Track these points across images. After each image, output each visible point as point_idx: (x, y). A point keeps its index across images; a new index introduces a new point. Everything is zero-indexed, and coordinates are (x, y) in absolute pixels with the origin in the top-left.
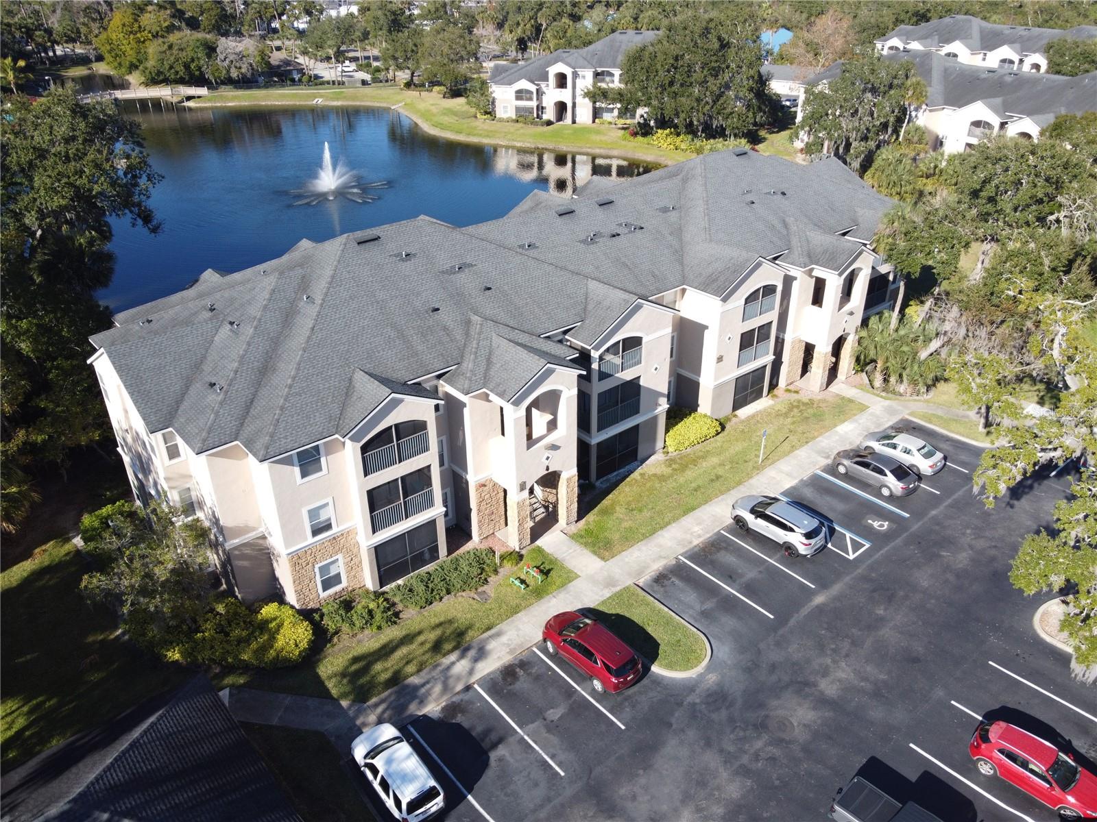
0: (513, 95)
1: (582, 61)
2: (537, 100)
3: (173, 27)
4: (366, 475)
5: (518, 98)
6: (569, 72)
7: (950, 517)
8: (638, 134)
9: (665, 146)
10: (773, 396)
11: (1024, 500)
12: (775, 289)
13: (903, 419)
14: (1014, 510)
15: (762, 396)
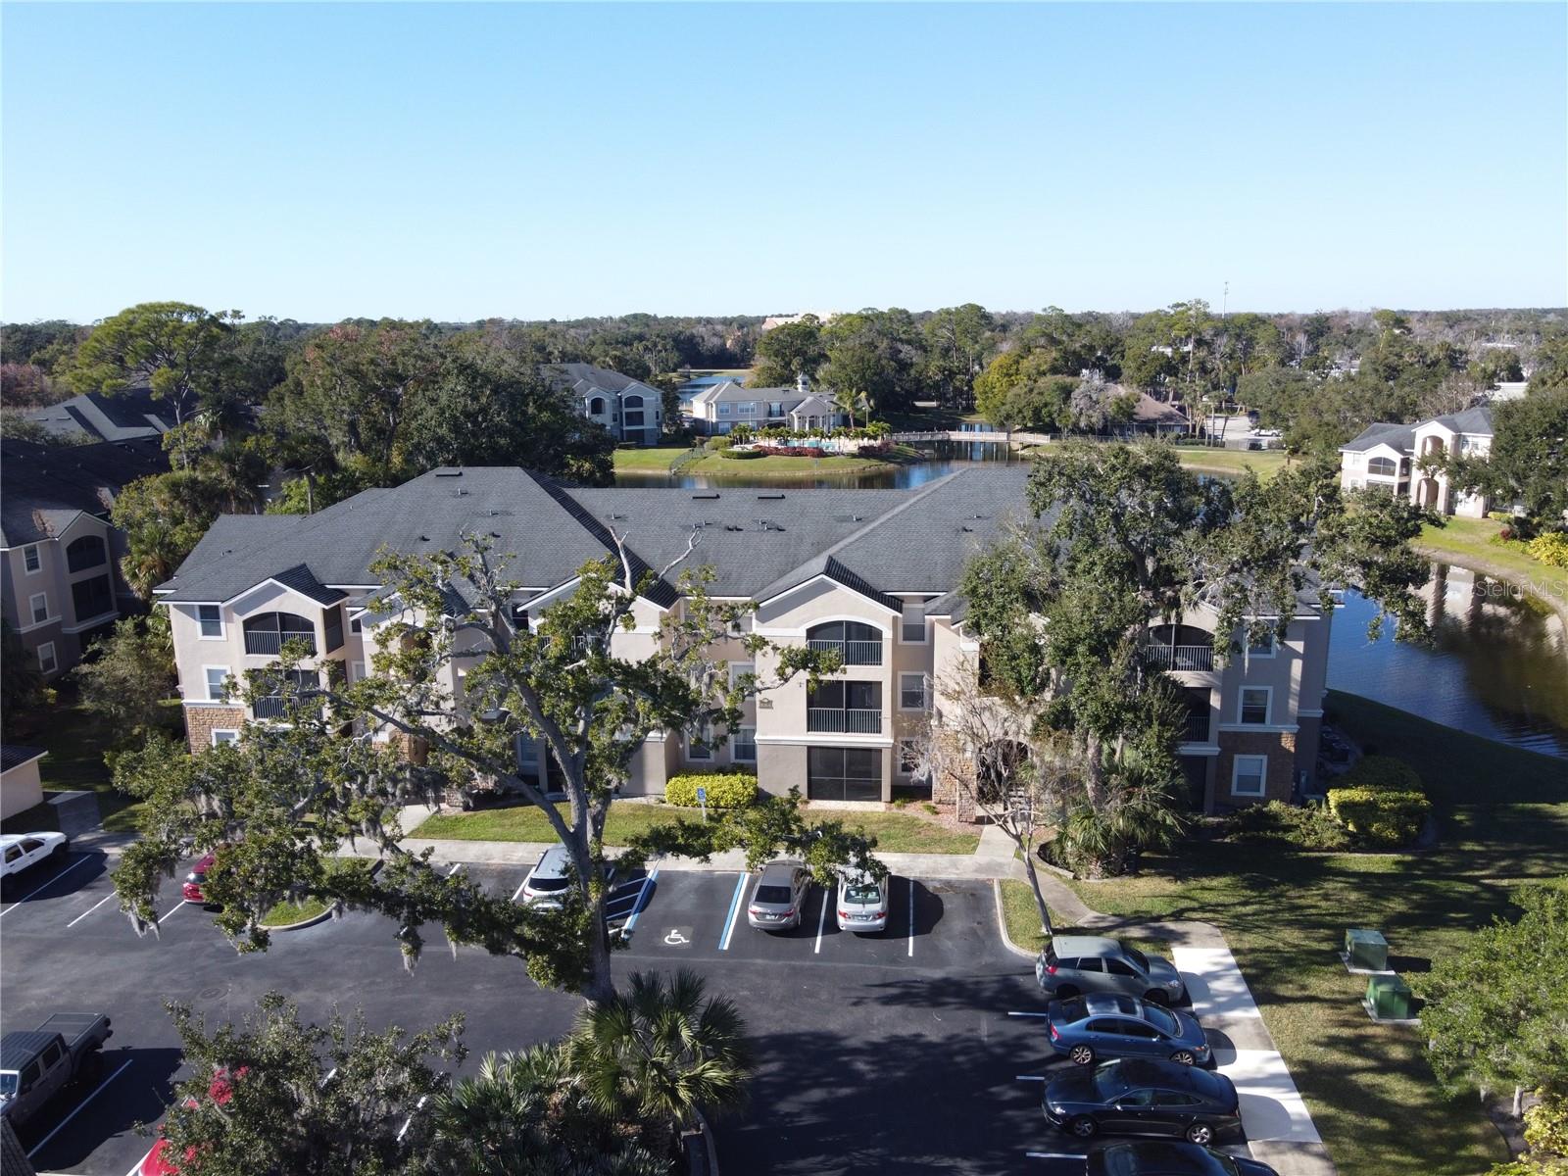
0: (1366, 465)
1: (1482, 422)
2: (1402, 475)
3: (1054, 370)
4: (248, 652)
5: (1373, 470)
6: (1447, 436)
7: (763, 973)
8: (1514, 537)
9: (1543, 558)
10: (899, 806)
11: (895, 1010)
12: (878, 634)
13: (983, 882)
14: (854, 1009)
15: (879, 799)
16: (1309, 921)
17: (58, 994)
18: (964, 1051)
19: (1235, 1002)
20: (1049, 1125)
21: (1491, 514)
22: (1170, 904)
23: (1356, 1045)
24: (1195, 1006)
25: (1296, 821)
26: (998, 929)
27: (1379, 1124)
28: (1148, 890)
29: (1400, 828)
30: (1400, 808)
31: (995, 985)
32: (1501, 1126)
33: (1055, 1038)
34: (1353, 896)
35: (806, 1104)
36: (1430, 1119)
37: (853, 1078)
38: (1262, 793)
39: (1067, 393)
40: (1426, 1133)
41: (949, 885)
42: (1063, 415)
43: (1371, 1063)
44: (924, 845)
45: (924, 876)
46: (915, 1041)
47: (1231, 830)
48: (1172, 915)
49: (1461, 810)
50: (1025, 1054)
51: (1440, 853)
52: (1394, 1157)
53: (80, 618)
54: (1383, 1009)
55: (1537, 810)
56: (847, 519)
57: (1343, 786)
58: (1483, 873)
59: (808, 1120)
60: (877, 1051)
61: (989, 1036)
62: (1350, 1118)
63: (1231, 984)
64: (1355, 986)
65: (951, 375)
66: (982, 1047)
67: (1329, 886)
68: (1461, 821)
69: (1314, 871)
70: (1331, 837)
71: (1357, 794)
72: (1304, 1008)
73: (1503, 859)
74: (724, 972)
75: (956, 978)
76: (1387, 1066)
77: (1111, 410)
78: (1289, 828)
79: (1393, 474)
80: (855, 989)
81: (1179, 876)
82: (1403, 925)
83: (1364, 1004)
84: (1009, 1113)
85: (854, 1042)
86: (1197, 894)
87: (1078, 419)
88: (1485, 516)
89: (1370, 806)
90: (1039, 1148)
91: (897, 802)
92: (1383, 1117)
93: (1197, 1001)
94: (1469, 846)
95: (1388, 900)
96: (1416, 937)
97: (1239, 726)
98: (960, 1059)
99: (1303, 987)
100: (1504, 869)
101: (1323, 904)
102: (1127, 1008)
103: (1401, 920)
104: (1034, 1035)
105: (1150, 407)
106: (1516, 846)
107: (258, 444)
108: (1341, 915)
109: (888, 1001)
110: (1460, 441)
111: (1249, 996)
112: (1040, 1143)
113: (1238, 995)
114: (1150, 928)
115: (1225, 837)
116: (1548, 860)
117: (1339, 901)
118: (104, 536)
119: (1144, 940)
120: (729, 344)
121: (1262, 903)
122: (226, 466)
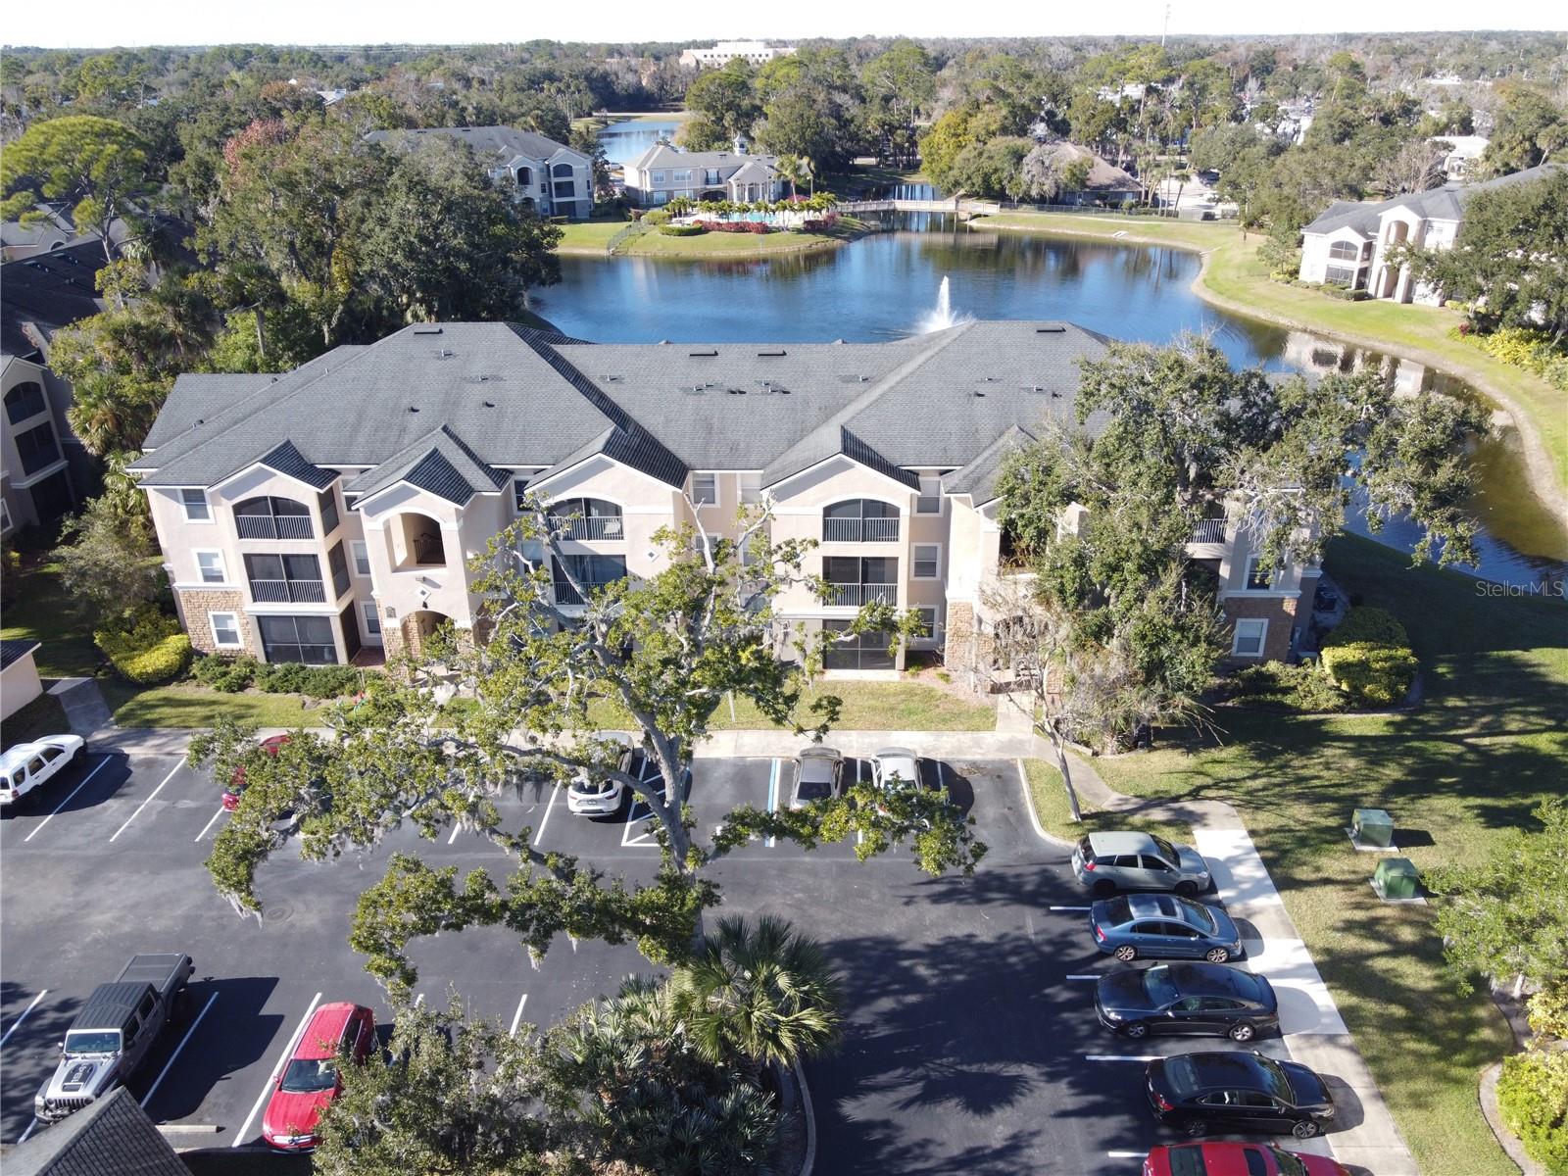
0: (1328, 249)
1: (1448, 206)
2: (1364, 260)
3: (1004, 130)
4: (241, 537)
5: (1334, 254)
6: (1413, 221)
7: (813, 872)
8: (1472, 331)
9: (1500, 355)
10: (913, 675)
11: (944, 908)
12: (896, 512)
13: (1007, 761)
14: (905, 908)
15: (893, 667)
16: (1314, 794)
17: (121, 919)
18: (1015, 951)
19: (1258, 890)
20: (1104, 1028)
21: (1448, 303)
22: (1186, 781)
23: (1369, 928)
24: (1222, 894)
25: (1292, 683)
26: (1028, 814)
27: (1398, 1011)
28: (1164, 766)
29: (1391, 688)
30: (1391, 668)
31: (1034, 878)
32: (1503, 1007)
33: (1101, 940)
34: (1352, 763)
35: (878, 1014)
36: (1439, 1002)
37: (915, 984)
38: (1260, 653)
39: (1019, 157)
40: (1438, 1017)
41: (975, 766)
42: (1014, 182)
43: (1384, 947)
44: (945, 721)
45: (950, 757)
46: (967, 942)
47: (1233, 694)
48: (1189, 794)
49: (1443, 661)
50: (1072, 951)
51: (1426, 710)
52: (1412, 1045)
53: (29, 471)
54: (1392, 890)
55: (1510, 659)
56: (850, 379)
57: (1336, 643)
58: (1467, 731)
59: (882, 1031)
60: (935, 954)
61: (1036, 934)
62: (1371, 1006)
63: (1251, 870)
64: (1364, 865)
65: (890, 129)
66: (1032, 946)
67: (1328, 752)
68: (1443, 674)
69: (1312, 737)
70: (1328, 699)
71: (1351, 653)
72: (1319, 891)
73: (1483, 715)
74: (774, 872)
75: (998, 871)
76: (1399, 950)
77: (1064, 177)
78: (1287, 691)
79: (1354, 258)
80: (902, 887)
81: (1191, 749)
82: (1401, 794)
83: (1373, 884)
84: (1066, 1015)
85: (909, 946)
86: (1208, 768)
87: (1030, 187)
88: (1442, 305)
89: (1364, 665)
90: (1096, 1050)
91: (911, 670)
92: (1399, 1003)
93: (1224, 888)
94: (1453, 702)
95: (1383, 766)
96: (1411, 807)
97: (1244, 592)
98: (1013, 959)
99: (1318, 869)
100: (1485, 726)
101: (1325, 773)
102: (1168, 910)
103: (1397, 789)
104: (1078, 932)
105: (1104, 173)
106: (1495, 701)
107: (201, 282)
108: (1343, 785)
109: (937, 899)
110: (1425, 227)
111: (1270, 882)
112: (1098, 1046)
113: (1259, 881)
114: (1171, 809)
115: (1227, 700)
116: (1525, 714)
117: (1339, 769)
118: (39, 380)
119: (1168, 823)
120: (644, 83)
121: (1268, 775)
122: (170, 309)
